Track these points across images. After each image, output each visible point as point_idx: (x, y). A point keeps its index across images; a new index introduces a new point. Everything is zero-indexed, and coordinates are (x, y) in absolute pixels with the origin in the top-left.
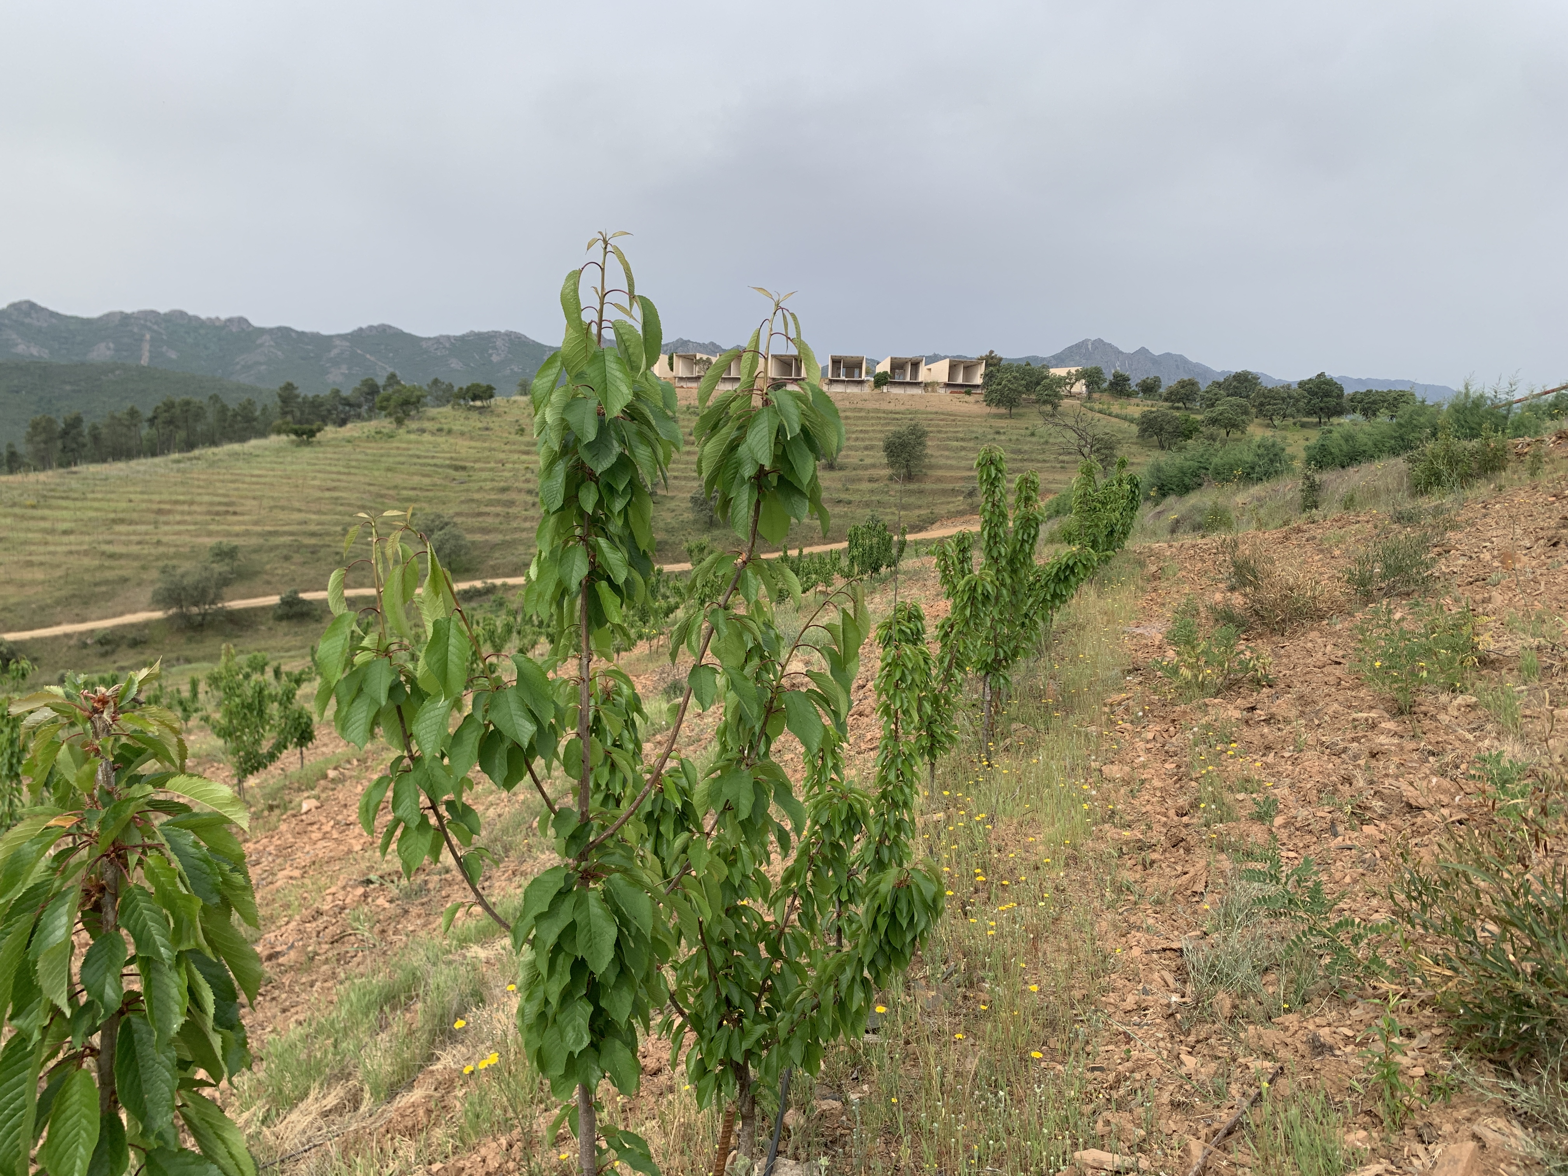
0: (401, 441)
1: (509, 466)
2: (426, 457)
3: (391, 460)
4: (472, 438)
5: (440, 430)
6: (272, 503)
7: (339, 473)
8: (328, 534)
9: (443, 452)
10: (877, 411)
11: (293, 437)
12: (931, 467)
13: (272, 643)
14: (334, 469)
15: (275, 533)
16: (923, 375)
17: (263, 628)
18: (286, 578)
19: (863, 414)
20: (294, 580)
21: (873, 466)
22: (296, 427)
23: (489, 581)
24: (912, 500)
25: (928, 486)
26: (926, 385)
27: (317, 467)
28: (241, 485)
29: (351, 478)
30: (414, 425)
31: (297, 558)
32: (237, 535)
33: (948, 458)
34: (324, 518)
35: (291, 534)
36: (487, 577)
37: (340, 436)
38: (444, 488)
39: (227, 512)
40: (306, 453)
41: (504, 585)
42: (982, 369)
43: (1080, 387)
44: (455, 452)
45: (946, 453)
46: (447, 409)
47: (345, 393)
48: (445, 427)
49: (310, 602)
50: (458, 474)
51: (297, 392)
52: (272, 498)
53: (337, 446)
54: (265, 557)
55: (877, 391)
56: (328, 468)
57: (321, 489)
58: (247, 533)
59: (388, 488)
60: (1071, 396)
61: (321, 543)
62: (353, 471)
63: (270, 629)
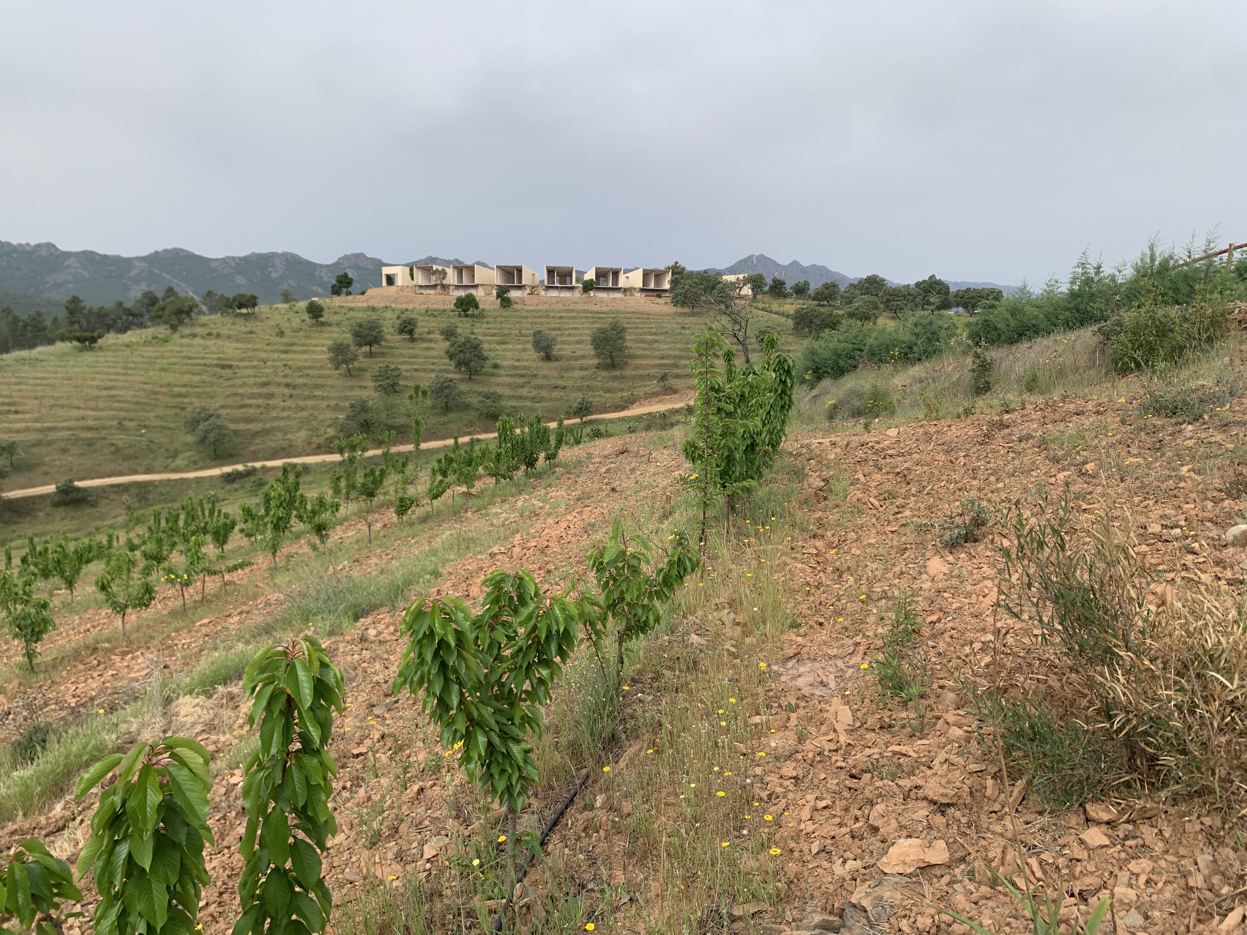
0: (175, 345)
1: (269, 364)
2: (196, 358)
3: (165, 361)
4: (238, 341)
5: (210, 334)
6: (52, 402)
7: (118, 374)
8: (104, 428)
9: (212, 353)
10: (586, 311)
11: (75, 343)
12: (632, 357)
13: (50, 527)
14: (112, 370)
15: (54, 429)
16: (622, 282)
17: (41, 514)
18: (64, 469)
19: (574, 314)
20: (71, 470)
21: (583, 357)
22: (78, 334)
23: (250, 464)
24: (616, 384)
25: (629, 372)
26: (625, 290)
27: (97, 369)
28: (23, 387)
29: (128, 378)
30: (187, 331)
31: (74, 450)
32: (18, 431)
33: (644, 349)
34: (100, 414)
35: (69, 429)
36: (248, 461)
37: (120, 342)
38: (212, 384)
39: (9, 411)
40: (88, 357)
41: (263, 467)
42: (669, 277)
43: (747, 291)
44: (223, 353)
45: (642, 345)
46: (217, 317)
47: (128, 305)
48: (215, 332)
49: (85, 490)
50: (227, 373)
51: (83, 304)
52: (53, 397)
53: (118, 351)
54: (43, 450)
55: (585, 295)
56: (107, 370)
57: (99, 388)
58: (27, 430)
59: (162, 386)
60: (741, 297)
61: (97, 436)
62: (129, 371)
63: (48, 515)
